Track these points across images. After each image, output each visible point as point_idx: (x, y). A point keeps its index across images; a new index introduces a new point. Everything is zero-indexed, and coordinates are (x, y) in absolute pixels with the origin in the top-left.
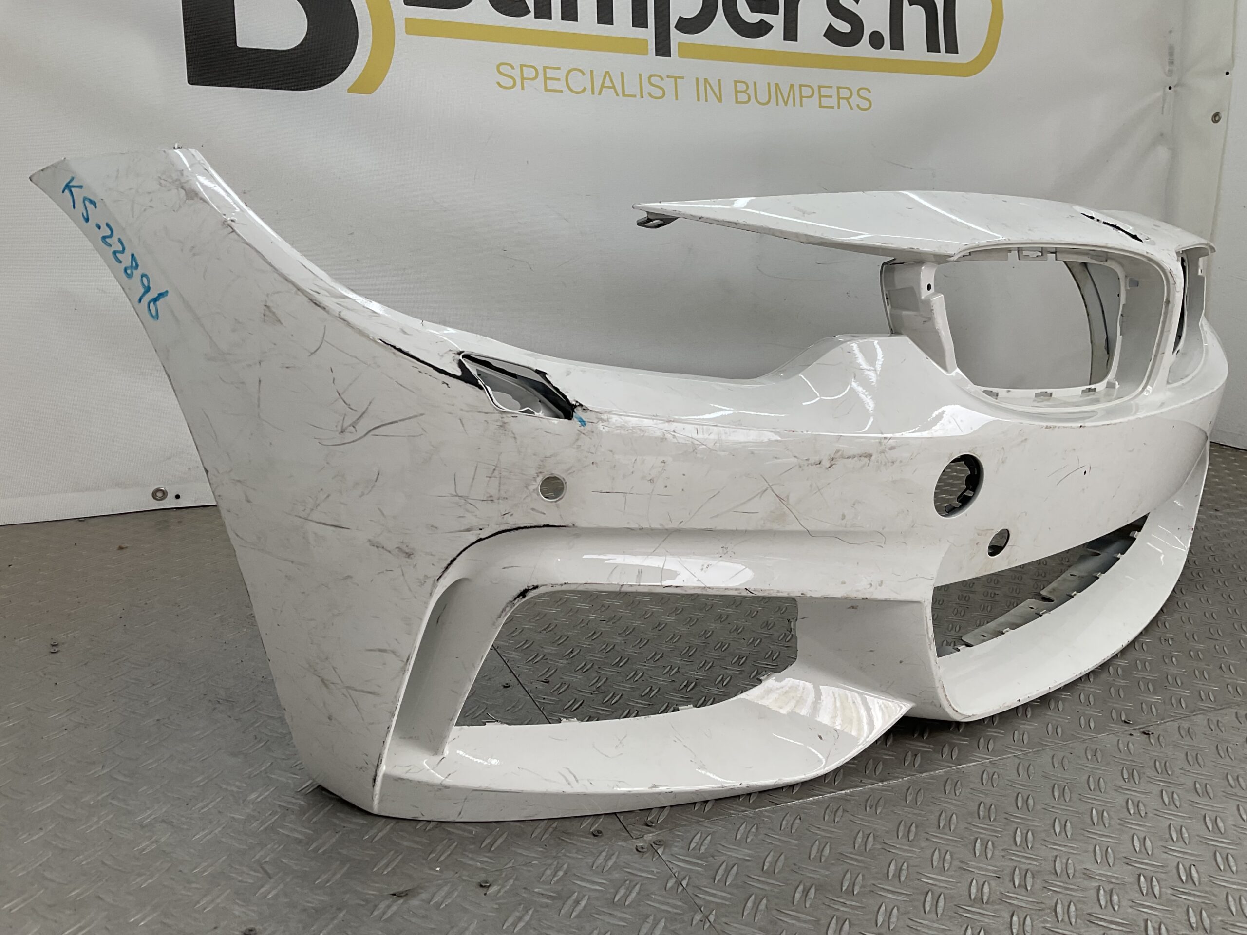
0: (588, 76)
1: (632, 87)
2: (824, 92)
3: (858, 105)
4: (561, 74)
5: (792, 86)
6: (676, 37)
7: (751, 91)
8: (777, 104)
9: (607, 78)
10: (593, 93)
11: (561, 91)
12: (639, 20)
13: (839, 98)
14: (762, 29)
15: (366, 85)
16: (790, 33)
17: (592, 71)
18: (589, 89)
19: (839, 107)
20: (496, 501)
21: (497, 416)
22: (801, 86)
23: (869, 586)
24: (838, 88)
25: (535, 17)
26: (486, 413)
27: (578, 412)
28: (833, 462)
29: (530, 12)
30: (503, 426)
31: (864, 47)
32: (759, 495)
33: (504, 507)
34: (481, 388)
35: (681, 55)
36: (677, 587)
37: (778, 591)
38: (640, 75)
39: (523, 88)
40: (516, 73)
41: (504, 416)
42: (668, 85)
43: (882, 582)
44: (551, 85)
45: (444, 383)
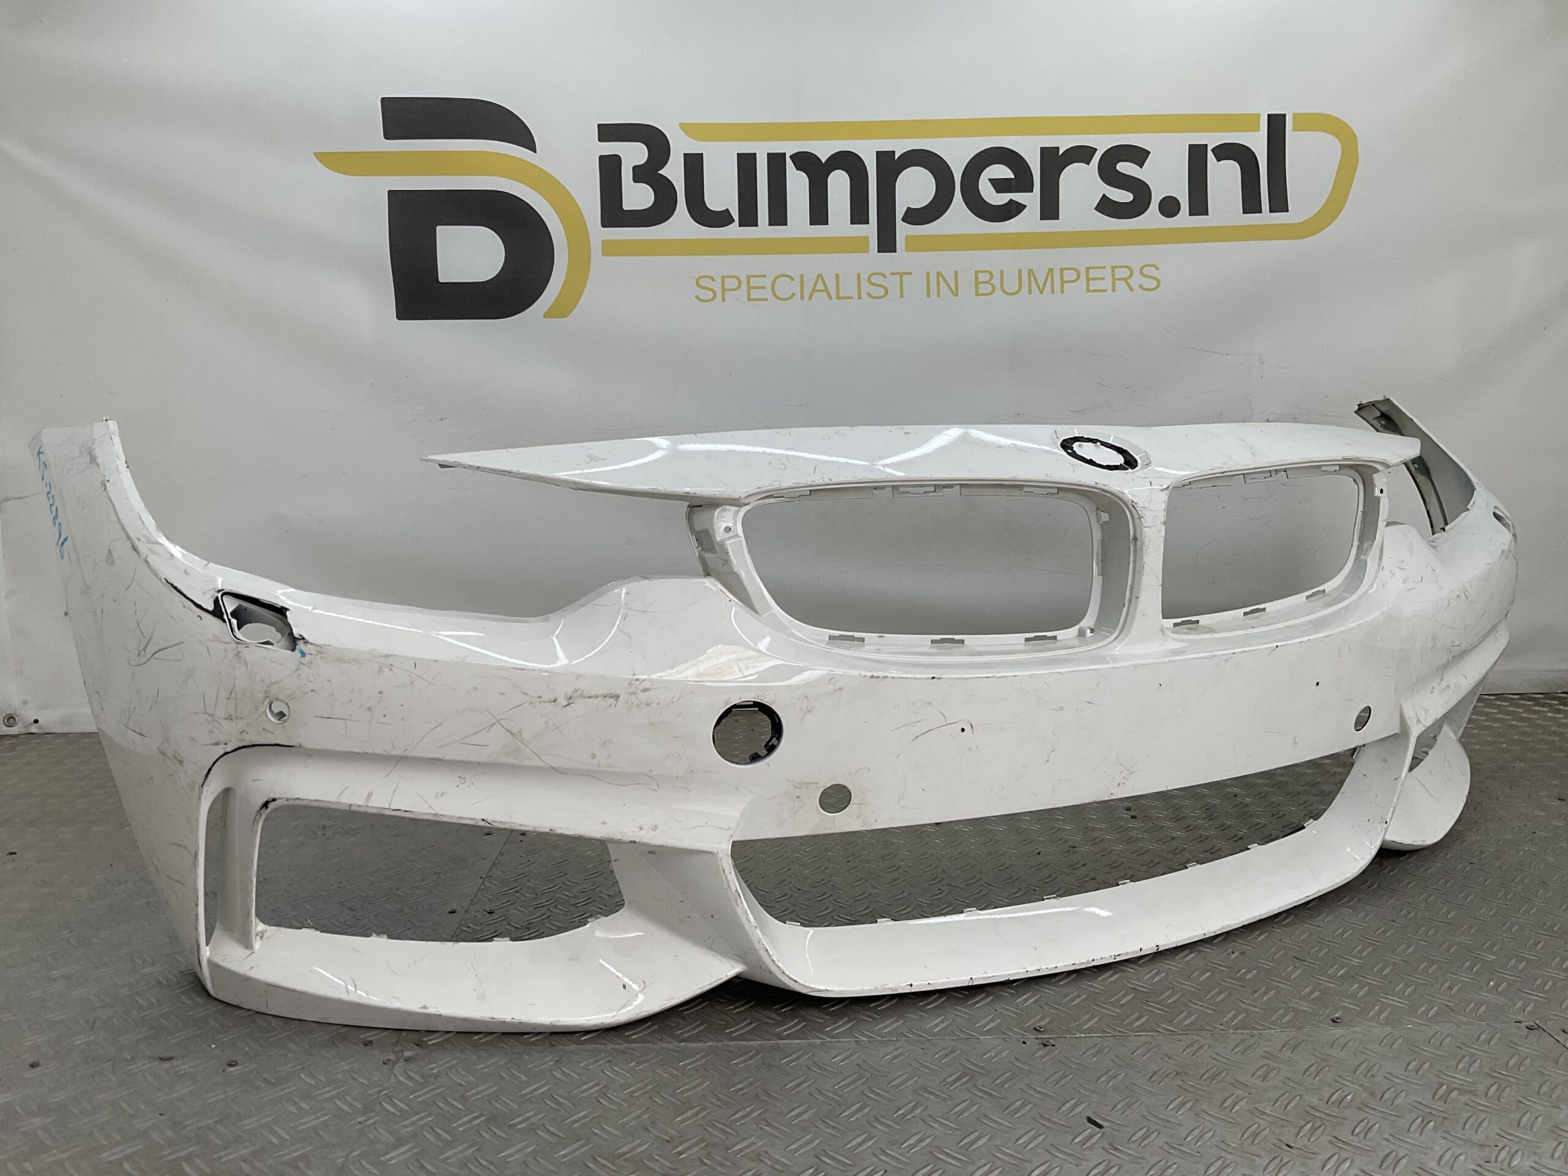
0: (798, 281)
1: (848, 288)
2: (1093, 274)
3: (1141, 286)
4: (767, 282)
5: (1051, 271)
6: (903, 229)
7: (996, 281)
8: (1030, 293)
9: (820, 281)
10: (802, 298)
11: (766, 299)
12: (859, 215)
13: (1114, 280)
14: (1012, 210)
15: (559, 311)
16: (1050, 209)
17: (802, 276)
18: (798, 296)
19: (1114, 290)
20: (234, 720)
21: (234, 645)
22: (1062, 270)
23: (638, 829)
24: (1113, 268)
25: (740, 226)
26: (226, 643)
27: (301, 645)
28: (570, 701)
29: (734, 221)
30: (238, 654)
31: (1152, 217)
32: (487, 729)
33: (240, 725)
34: (224, 621)
35: (908, 249)
36: (406, 811)
37: (521, 825)
38: (859, 275)
39: (724, 300)
40: (717, 286)
41: (239, 646)
42: (892, 283)
43: (656, 827)
44: (754, 294)
45: (199, 616)
